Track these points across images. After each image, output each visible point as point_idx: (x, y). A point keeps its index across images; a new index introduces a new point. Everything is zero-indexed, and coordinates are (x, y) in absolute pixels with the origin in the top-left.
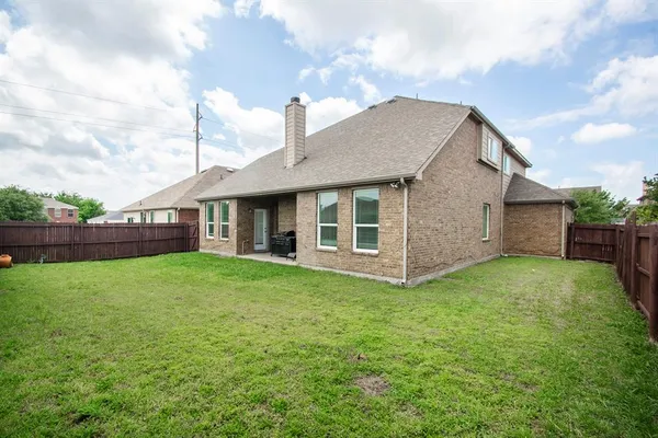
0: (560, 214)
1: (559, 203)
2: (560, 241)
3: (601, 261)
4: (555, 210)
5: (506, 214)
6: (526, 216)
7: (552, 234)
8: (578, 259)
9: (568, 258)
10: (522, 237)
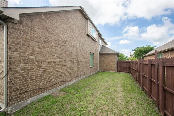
0: (115, 58)
1: (115, 54)
2: (115, 66)
3: (126, 72)
4: (113, 56)
5: (100, 58)
6: (106, 58)
7: (113, 64)
8: (120, 72)
9: (117, 72)
10: (105, 65)
